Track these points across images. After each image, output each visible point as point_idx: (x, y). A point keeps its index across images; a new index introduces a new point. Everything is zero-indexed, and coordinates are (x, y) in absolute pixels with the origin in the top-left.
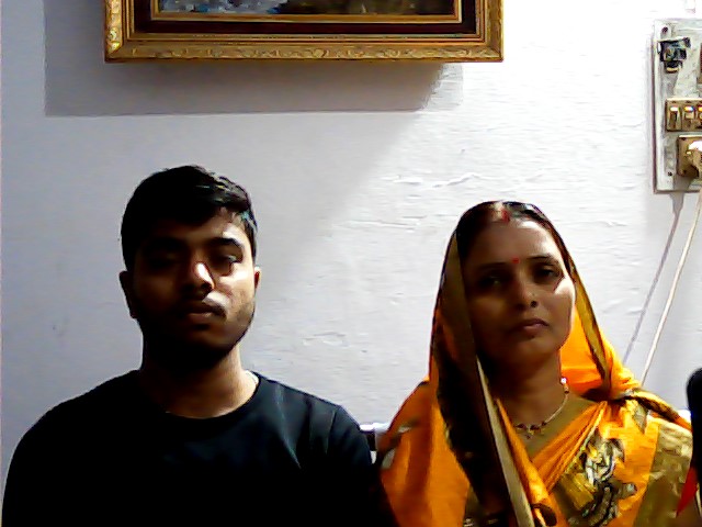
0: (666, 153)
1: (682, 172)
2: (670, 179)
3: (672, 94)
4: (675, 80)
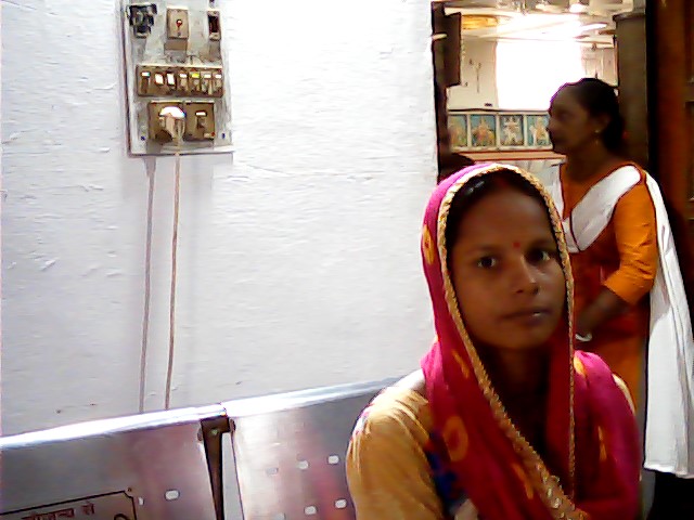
0: (139, 116)
1: (154, 136)
2: (143, 143)
3: (142, 60)
4: (144, 46)
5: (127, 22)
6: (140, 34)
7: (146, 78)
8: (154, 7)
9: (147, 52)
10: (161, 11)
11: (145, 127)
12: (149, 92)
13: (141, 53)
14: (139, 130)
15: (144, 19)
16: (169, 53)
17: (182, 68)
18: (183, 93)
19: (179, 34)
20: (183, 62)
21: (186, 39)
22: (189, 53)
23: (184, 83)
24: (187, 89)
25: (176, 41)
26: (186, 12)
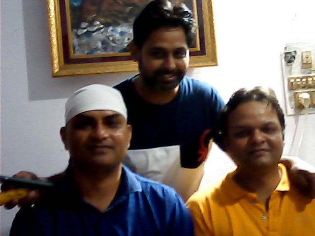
0: (290, 99)
1: (297, 107)
2: (293, 110)
3: (291, 74)
4: (291, 68)
5: (283, 60)
6: (289, 64)
7: (292, 83)
8: (295, 52)
9: (293, 71)
10: (299, 53)
11: (293, 103)
12: (294, 88)
13: (290, 72)
14: (290, 105)
15: (291, 58)
16: (303, 70)
17: (309, 76)
18: (310, 87)
19: (307, 62)
20: (310, 73)
21: (311, 63)
22: (312, 69)
23: (310, 83)
24: (312, 85)
25: (306, 65)
26: (310, 52)
